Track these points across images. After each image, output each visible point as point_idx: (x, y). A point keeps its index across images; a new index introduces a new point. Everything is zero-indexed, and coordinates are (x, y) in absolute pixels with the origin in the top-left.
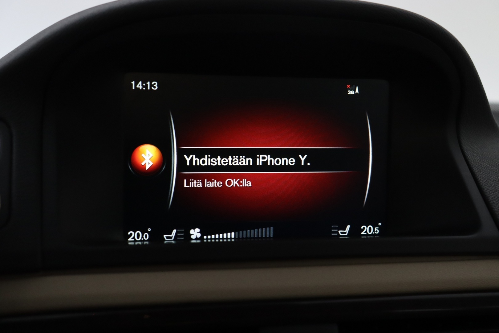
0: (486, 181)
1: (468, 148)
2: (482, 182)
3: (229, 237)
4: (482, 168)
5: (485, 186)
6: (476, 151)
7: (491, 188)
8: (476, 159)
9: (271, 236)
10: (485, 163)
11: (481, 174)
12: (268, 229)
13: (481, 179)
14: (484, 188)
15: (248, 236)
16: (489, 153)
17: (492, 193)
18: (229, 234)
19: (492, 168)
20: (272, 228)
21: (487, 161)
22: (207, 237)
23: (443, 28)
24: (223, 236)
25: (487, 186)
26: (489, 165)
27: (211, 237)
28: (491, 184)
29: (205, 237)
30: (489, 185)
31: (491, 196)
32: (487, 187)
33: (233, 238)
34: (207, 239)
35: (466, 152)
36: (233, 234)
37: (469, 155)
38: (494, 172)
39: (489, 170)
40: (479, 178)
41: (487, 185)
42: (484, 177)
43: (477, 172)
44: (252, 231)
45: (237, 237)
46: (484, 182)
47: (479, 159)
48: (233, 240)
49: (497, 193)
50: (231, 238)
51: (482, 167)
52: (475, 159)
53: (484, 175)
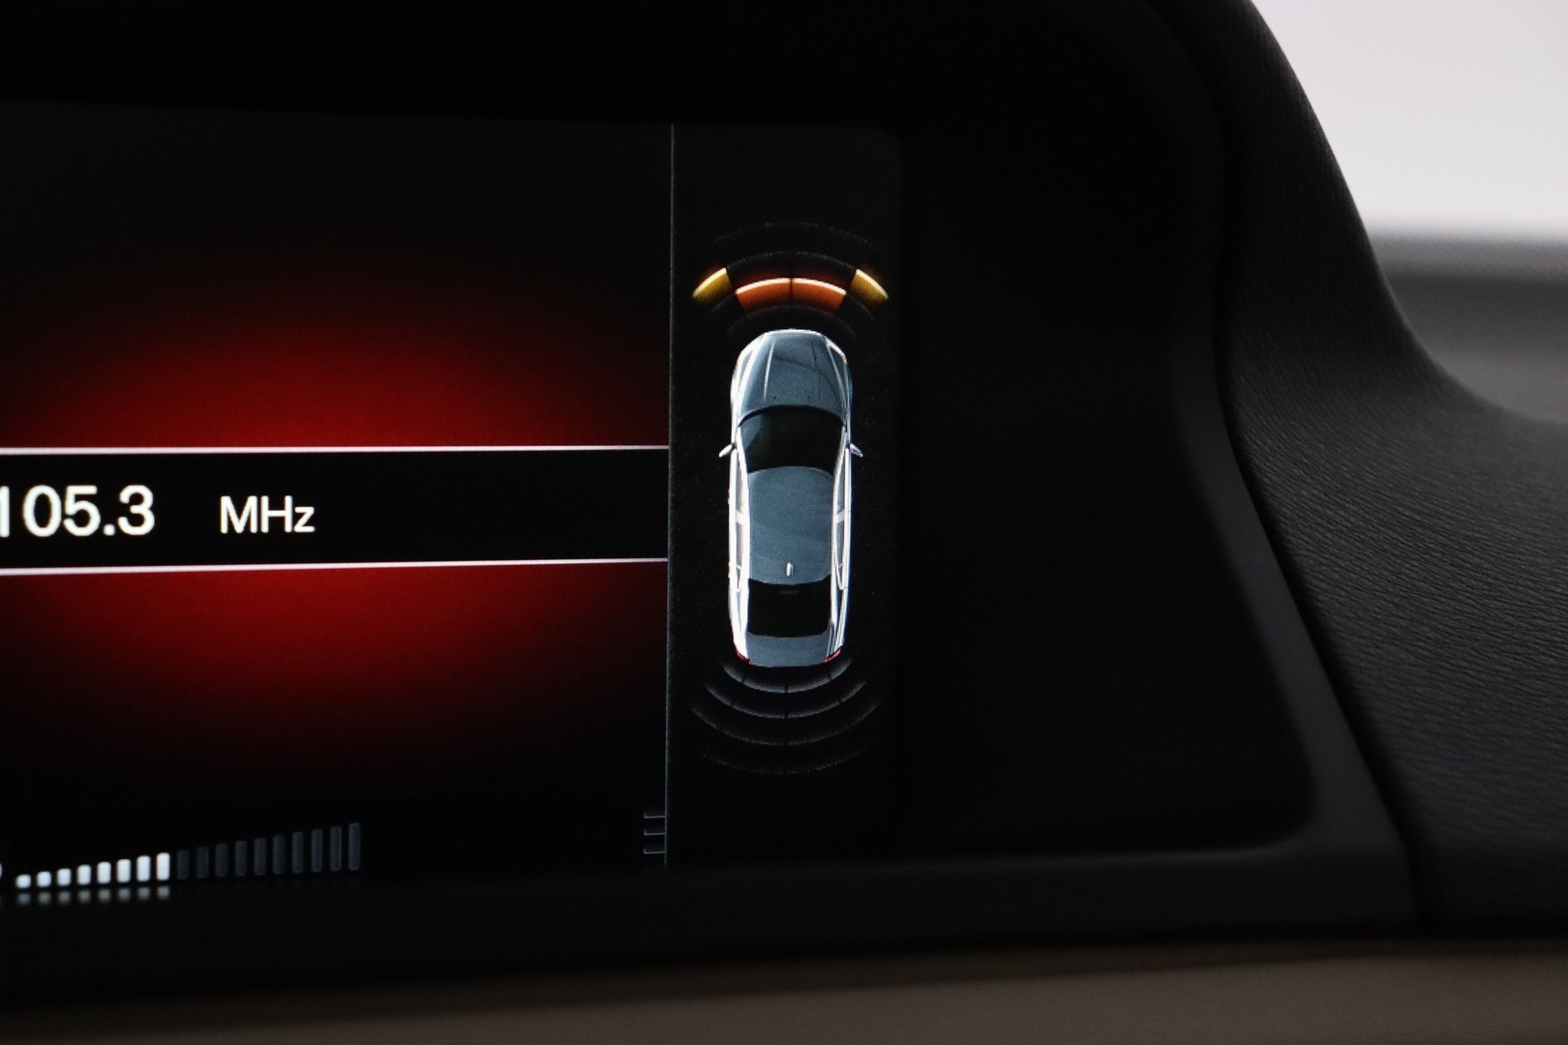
0: (1343, 593)
1: (1269, 441)
3: (143, 874)
4: (1328, 535)
5: (1340, 619)
6: (1306, 456)
7: (1368, 626)
8: (1305, 493)
9: (352, 867)
10: (1347, 510)
11: (1323, 564)
12: (336, 832)
13: (1325, 586)
14: (1335, 626)
15: (240, 871)
16: (1370, 466)
17: (1372, 651)
18: (144, 862)
19: (1375, 536)
20: (354, 828)
21: (1356, 503)
22: (34, 880)
24: (114, 872)
25: (1347, 617)
26: (1365, 520)
27: (54, 878)
28: (1370, 607)
29: (23, 881)
30: (1360, 613)
31: (1363, 665)
32: (1350, 623)
33: (163, 883)
34: (34, 889)
35: (1257, 462)
36: (163, 860)
37: (1271, 473)
38: (1385, 551)
39: (1363, 542)
40: (1314, 581)
41: (1349, 614)
42: (1337, 576)
44: (259, 844)
45: (181, 875)
46: (1337, 601)
47: (1316, 492)
48: (164, 892)
49: (1392, 648)
50: (153, 882)
51: (1330, 531)
52: (1299, 495)
53: (1340, 566)
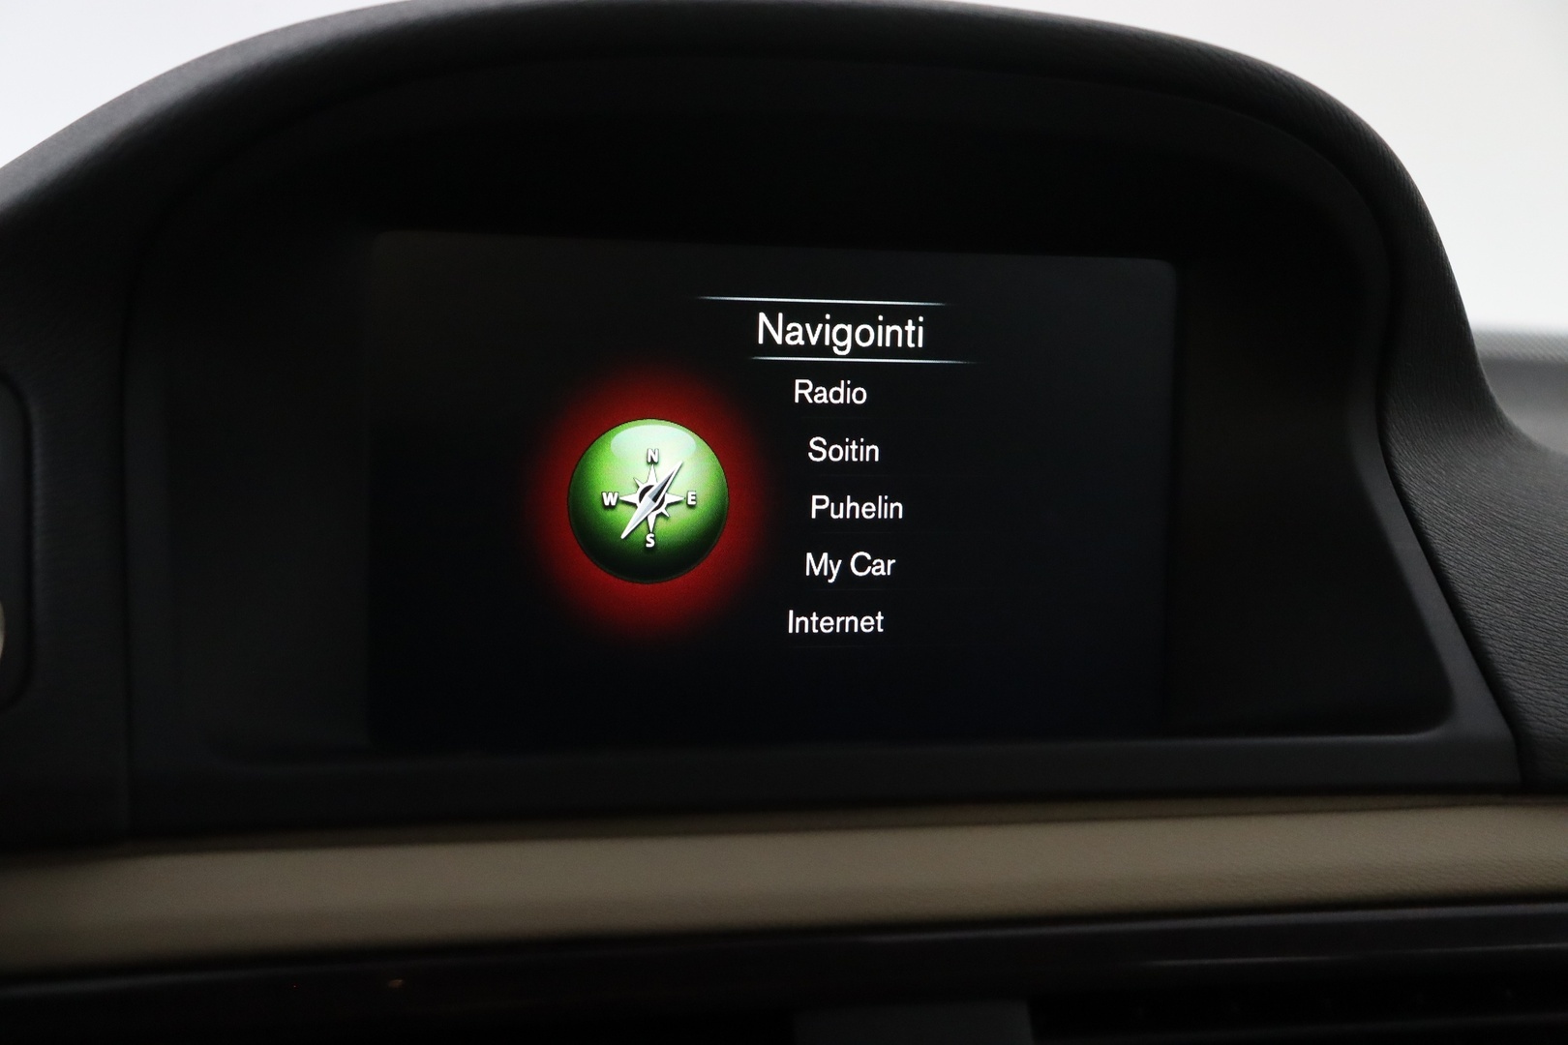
0: (1464, 569)
1: (1411, 468)
2: (1453, 572)
4: (1452, 530)
5: (1463, 585)
6: (1434, 478)
7: (1481, 590)
8: (1435, 502)
10: (1462, 514)
11: (1450, 549)
13: (1452, 564)
14: (1460, 590)
16: (1474, 485)
17: (1485, 607)
19: (1481, 531)
21: (1467, 510)
23: (1344, 106)
25: (1468, 585)
26: (1473, 520)
28: (1482, 578)
30: (1476, 582)
31: (1480, 615)
32: (1470, 588)
38: (1488, 541)
39: (1474, 535)
41: (1469, 583)
42: (1459, 557)
43: (1438, 542)
46: (1460, 574)
47: (1442, 502)
49: (1498, 605)
51: (1454, 528)
52: (1432, 504)
53: (1460, 551)
